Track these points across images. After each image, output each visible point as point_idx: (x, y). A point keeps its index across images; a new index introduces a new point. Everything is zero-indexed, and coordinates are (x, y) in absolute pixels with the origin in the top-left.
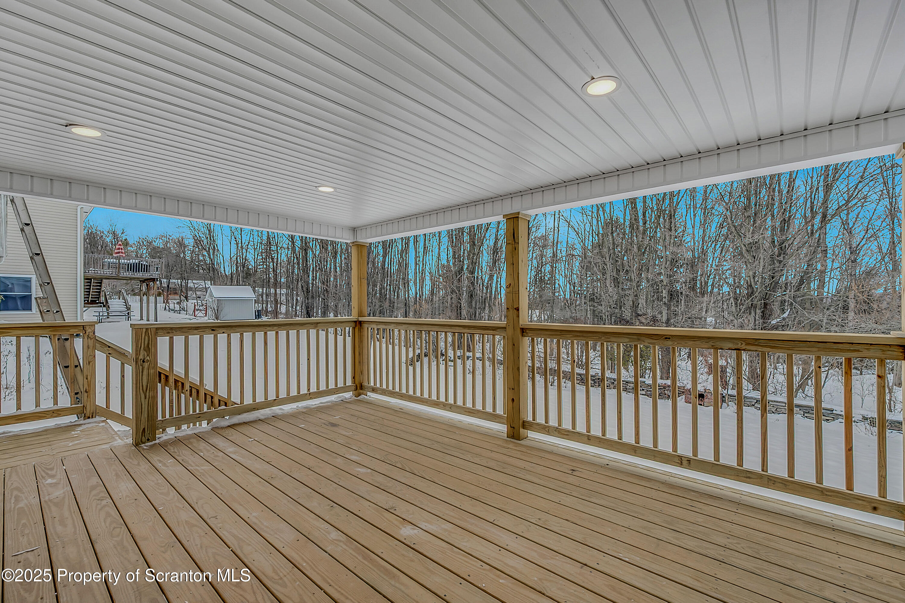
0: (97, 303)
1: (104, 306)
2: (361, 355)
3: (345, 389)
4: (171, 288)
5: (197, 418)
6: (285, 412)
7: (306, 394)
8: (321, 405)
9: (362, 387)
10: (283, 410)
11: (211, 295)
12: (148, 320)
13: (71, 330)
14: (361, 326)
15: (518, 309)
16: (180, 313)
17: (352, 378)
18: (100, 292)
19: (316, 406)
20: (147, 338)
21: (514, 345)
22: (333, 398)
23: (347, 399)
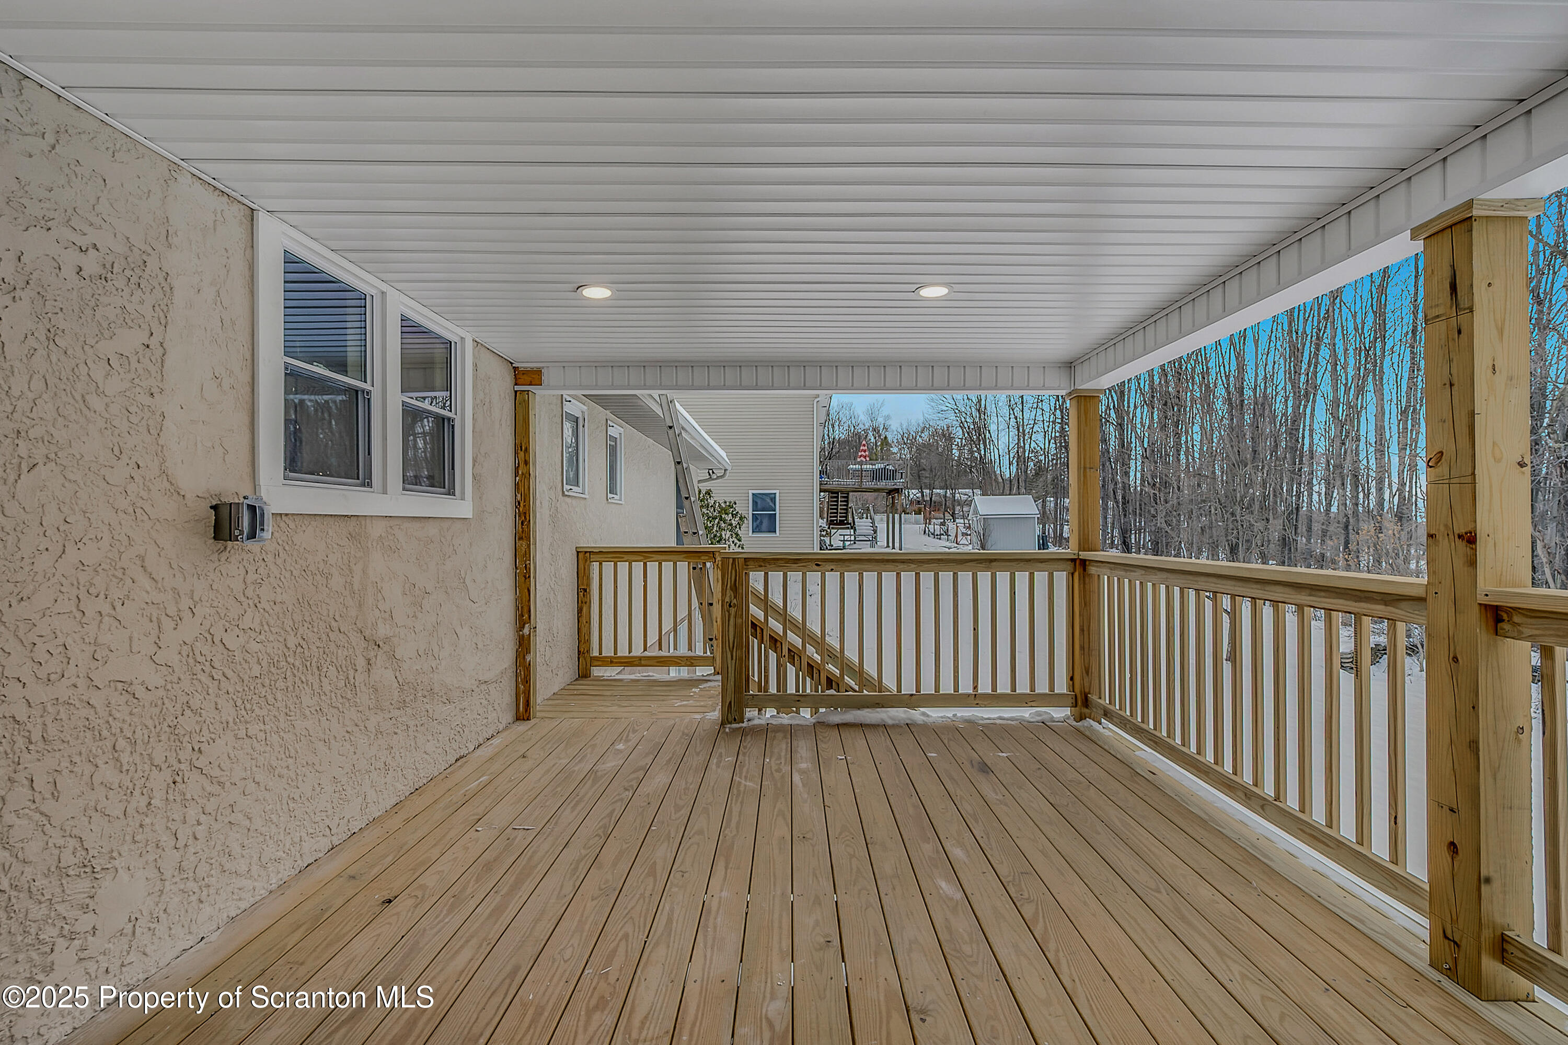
0: (845, 524)
1: (852, 528)
2: (1086, 633)
3: (1051, 699)
4: (935, 502)
5: (795, 701)
6: (930, 720)
7: (969, 695)
8: (998, 722)
9: (1086, 702)
10: (928, 716)
11: (976, 512)
12: (893, 548)
13: (702, 558)
14: (1085, 570)
15: (1470, 539)
16: (940, 539)
17: (1069, 679)
18: (846, 509)
19: (988, 721)
20: (733, 572)
21: (1455, 659)
22: (1026, 713)
23: (1054, 722)
